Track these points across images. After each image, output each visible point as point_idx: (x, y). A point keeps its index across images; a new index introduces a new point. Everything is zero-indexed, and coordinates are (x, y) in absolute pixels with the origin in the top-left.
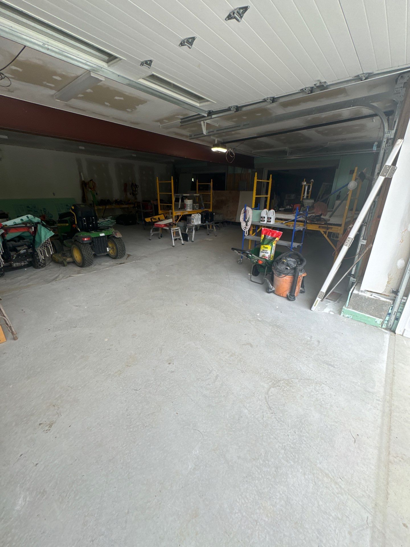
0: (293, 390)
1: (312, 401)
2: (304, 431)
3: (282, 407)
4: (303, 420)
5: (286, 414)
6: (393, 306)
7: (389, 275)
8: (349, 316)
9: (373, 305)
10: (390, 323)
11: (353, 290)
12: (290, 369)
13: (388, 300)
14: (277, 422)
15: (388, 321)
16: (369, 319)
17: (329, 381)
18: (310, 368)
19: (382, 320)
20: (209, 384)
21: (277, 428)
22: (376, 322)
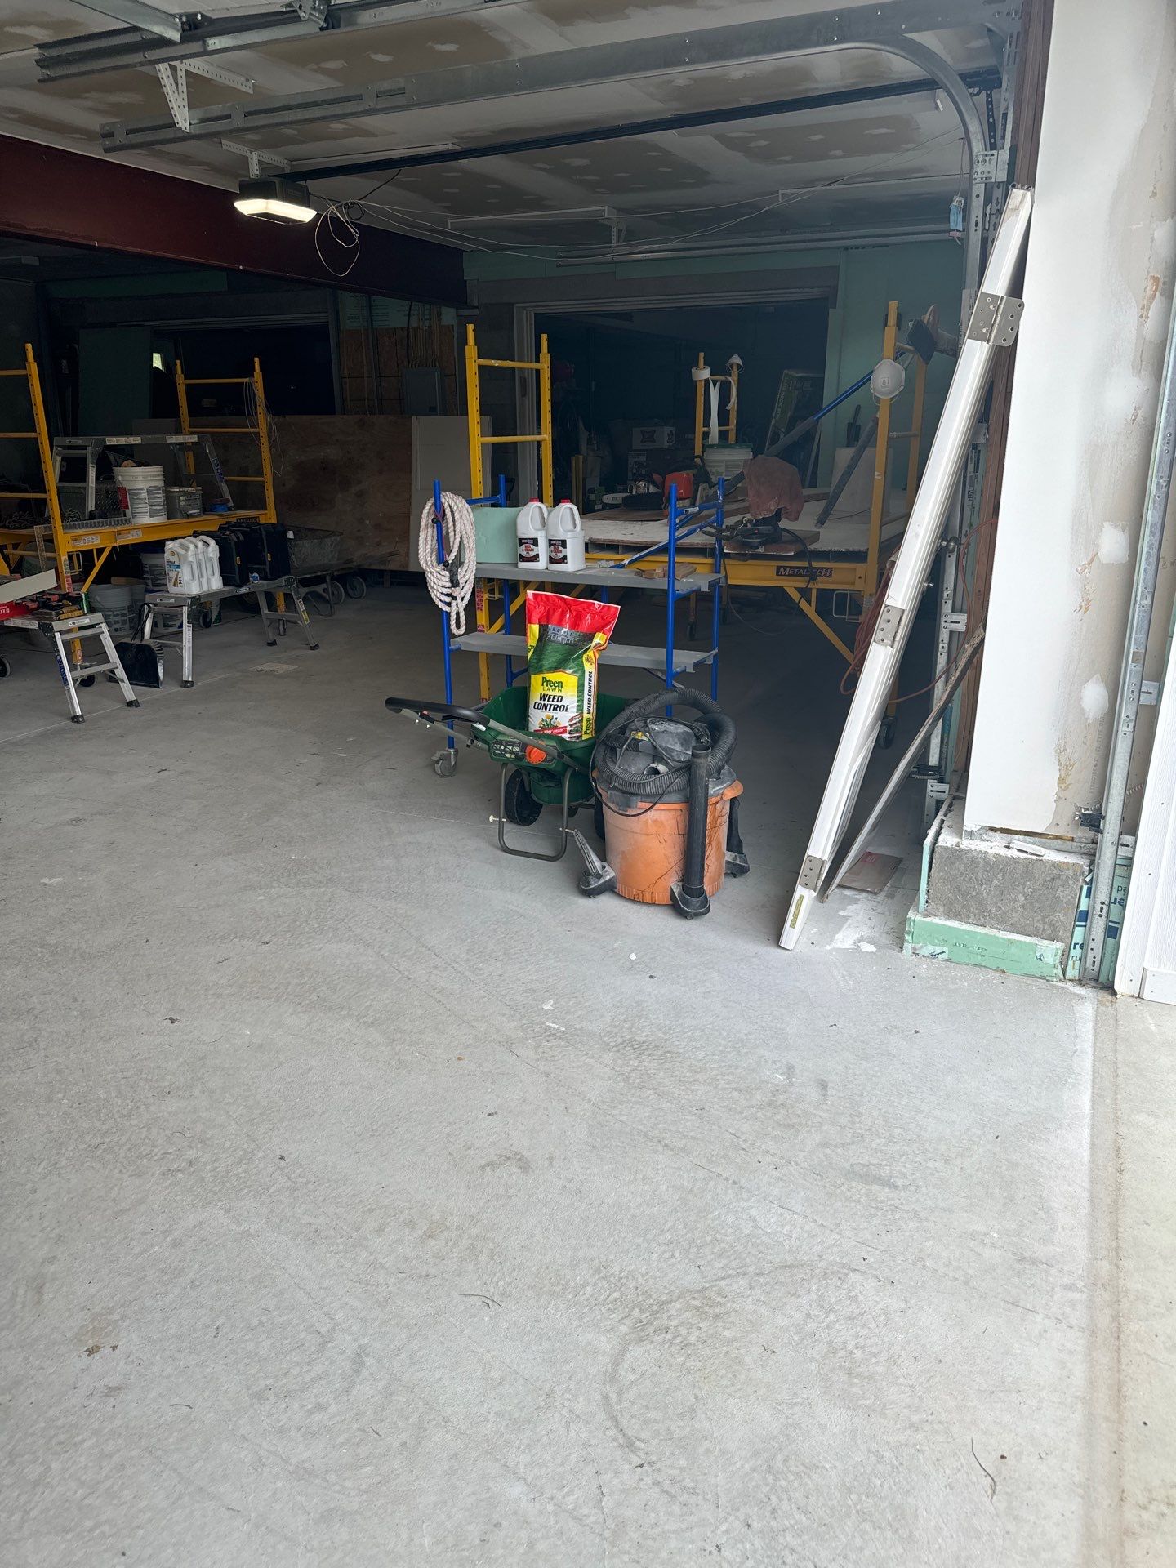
0: (727, 1333)
1: (813, 1359)
2: (785, 1505)
3: (681, 1424)
4: (780, 1457)
5: (701, 1450)
6: (1091, 880)
7: (1061, 751)
8: (938, 950)
9: (1020, 888)
10: (1090, 954)
11: (938, 834)
12: (709, 1239)
13: (1071, 859)
14: (665, 1499)
15: (1082, 947)
16: (1013, 950)
17: (878, 1252)
18: (796, 1213)
19: (1060, 946)
20: (319, 1408)
21: (666, 1527)
22: (1040, 957)
